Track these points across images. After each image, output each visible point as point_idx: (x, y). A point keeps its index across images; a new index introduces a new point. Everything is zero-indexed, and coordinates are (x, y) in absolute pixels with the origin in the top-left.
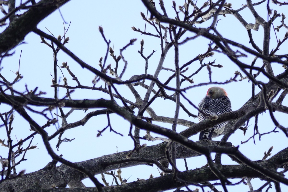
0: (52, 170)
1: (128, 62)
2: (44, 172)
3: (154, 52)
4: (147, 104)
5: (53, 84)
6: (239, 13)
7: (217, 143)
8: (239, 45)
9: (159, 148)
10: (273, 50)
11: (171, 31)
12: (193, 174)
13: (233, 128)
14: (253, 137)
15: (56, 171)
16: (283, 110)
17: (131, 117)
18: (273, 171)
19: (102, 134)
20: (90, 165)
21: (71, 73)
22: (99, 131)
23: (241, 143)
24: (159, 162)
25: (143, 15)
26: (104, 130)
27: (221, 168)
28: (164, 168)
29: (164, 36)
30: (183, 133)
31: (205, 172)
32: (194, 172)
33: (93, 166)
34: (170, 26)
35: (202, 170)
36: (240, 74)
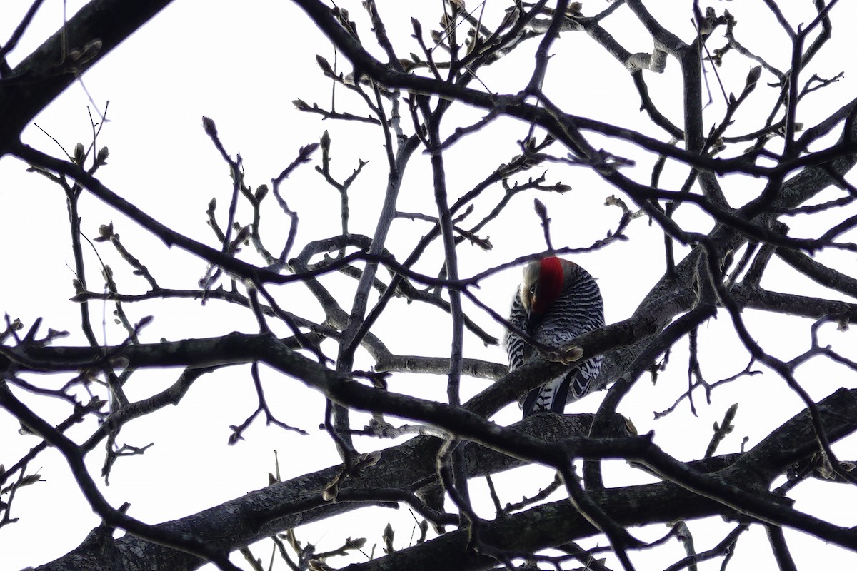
0: (103, 550)
1: (299, 216)
2: (81, 558)
3: (362, 164)
4: (361, 324)
5: (77, 292)
6: (601, 23)
7: (579, 421)
8: (622, 132)
9: (410, 452)
10: (716, 127)
11: (416, 108)
13: (626, 376)
14: (689, 394)
15: (116, 553)
16: (765, 302)
17: (327, 376)
18: (757, 491)
19: (243, 434)
20: (214, 523)
21: (127, 256)
22: (233, 427)
23: (654, 416)
24: (415, 494)
25: (323, 63)
26: (249, 421)
27: (604, 499)
28: (433, 510)
29: (391, 117)
30: (479, 400)
31: (558, 514)
32: (526, 518)
33: (222, 525)
34: (411, 95)
35: (549, 511)
36: (620, 203)
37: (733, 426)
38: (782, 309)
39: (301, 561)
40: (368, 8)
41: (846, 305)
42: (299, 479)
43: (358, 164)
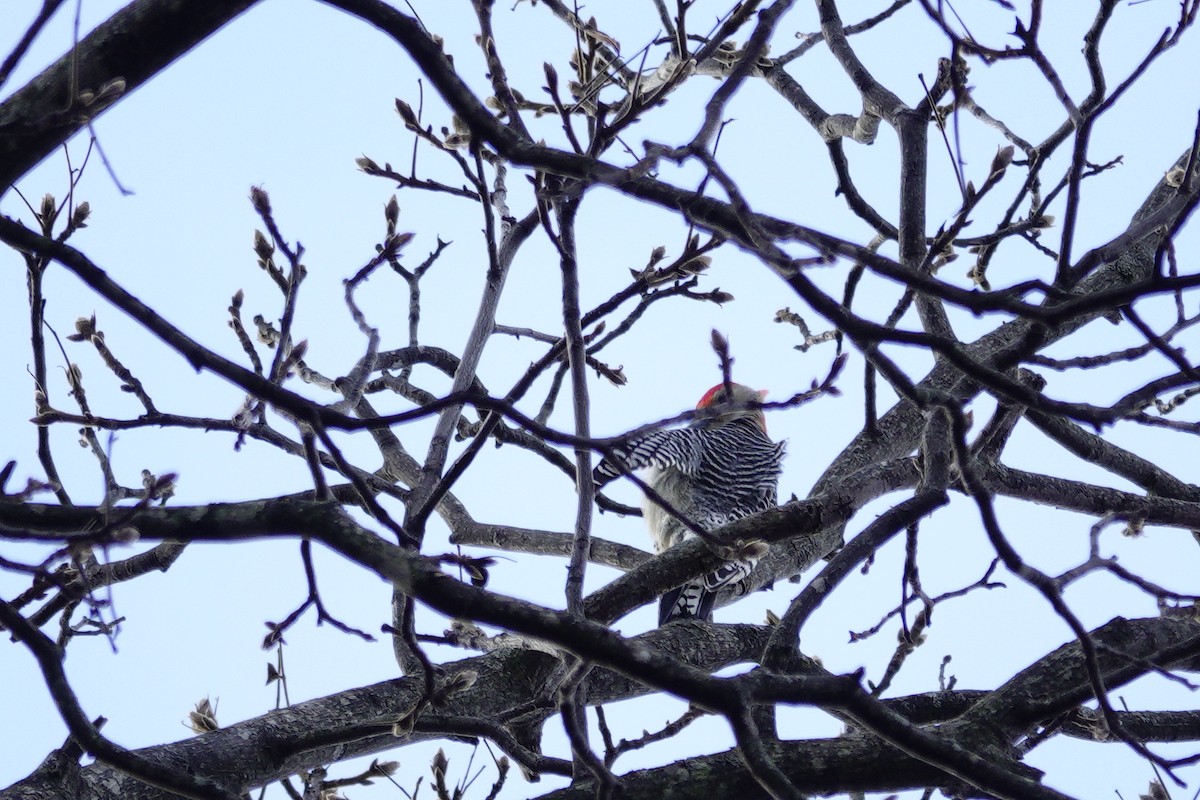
0: (64, 781)
1: (380, 334)
2: (33, 792)
3: (442, 245)
4: (438, 481)
5: (40, 411)
6: (788, 68)
9: (499, 667)
12: (664, 786)
13: (817, 583)
14: (901, 610)
15: (82, 787)
16: (1006, 484)
17: (412, 568)
18: (992, 758)
19: (284, 634)
20: (221, 752)
21: (113, 363)
22: (270, 625)
23: (849, 638)
24: (504, 728)
25: (405, 111)
26: (293, 618)
27: (777, 754)
28: (529, 752)
29: (494, 190)
31: (711, 773)
32: (666, 776)
33: (231, 755)
34: (539, 174)
35: (699, 767)
36: (796, 319)
37: (925, 636)
38: (1028, 495)
39: (307, 790)
40: (484, 46)
41: (1119, 493)
42: (341, 695)
43: (436, 246)
